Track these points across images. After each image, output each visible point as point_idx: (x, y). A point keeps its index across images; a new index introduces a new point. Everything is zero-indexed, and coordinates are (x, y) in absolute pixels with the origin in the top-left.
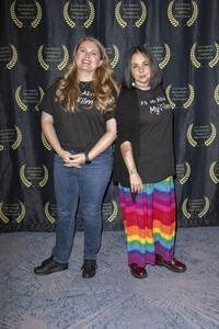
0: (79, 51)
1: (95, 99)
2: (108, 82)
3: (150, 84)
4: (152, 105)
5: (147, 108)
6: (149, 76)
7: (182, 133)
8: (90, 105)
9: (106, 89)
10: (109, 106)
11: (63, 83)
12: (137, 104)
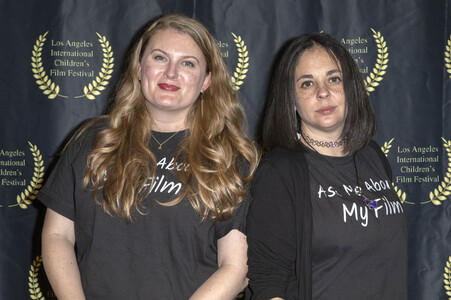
0: (150, 59)
1: (189, 181)
2: (224, 136)
3: (346, 138)
4: (350, 199)
5: (334, 206)
6: (341, 110)
7: (430, 276)
8: (172, 196)
9: (219, 154)
10: (224, 201)
11: (108, 138)
12: (308, 194)
